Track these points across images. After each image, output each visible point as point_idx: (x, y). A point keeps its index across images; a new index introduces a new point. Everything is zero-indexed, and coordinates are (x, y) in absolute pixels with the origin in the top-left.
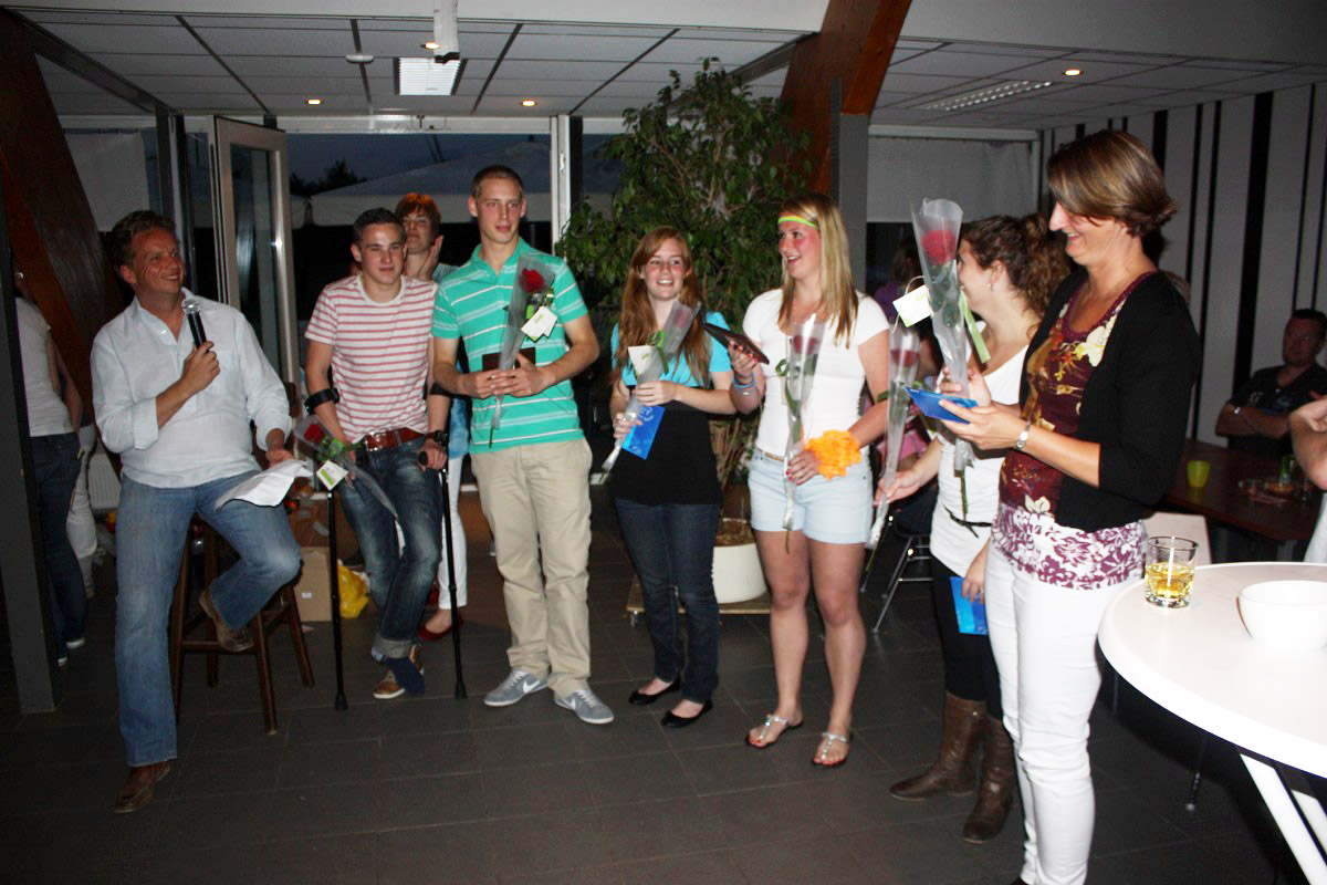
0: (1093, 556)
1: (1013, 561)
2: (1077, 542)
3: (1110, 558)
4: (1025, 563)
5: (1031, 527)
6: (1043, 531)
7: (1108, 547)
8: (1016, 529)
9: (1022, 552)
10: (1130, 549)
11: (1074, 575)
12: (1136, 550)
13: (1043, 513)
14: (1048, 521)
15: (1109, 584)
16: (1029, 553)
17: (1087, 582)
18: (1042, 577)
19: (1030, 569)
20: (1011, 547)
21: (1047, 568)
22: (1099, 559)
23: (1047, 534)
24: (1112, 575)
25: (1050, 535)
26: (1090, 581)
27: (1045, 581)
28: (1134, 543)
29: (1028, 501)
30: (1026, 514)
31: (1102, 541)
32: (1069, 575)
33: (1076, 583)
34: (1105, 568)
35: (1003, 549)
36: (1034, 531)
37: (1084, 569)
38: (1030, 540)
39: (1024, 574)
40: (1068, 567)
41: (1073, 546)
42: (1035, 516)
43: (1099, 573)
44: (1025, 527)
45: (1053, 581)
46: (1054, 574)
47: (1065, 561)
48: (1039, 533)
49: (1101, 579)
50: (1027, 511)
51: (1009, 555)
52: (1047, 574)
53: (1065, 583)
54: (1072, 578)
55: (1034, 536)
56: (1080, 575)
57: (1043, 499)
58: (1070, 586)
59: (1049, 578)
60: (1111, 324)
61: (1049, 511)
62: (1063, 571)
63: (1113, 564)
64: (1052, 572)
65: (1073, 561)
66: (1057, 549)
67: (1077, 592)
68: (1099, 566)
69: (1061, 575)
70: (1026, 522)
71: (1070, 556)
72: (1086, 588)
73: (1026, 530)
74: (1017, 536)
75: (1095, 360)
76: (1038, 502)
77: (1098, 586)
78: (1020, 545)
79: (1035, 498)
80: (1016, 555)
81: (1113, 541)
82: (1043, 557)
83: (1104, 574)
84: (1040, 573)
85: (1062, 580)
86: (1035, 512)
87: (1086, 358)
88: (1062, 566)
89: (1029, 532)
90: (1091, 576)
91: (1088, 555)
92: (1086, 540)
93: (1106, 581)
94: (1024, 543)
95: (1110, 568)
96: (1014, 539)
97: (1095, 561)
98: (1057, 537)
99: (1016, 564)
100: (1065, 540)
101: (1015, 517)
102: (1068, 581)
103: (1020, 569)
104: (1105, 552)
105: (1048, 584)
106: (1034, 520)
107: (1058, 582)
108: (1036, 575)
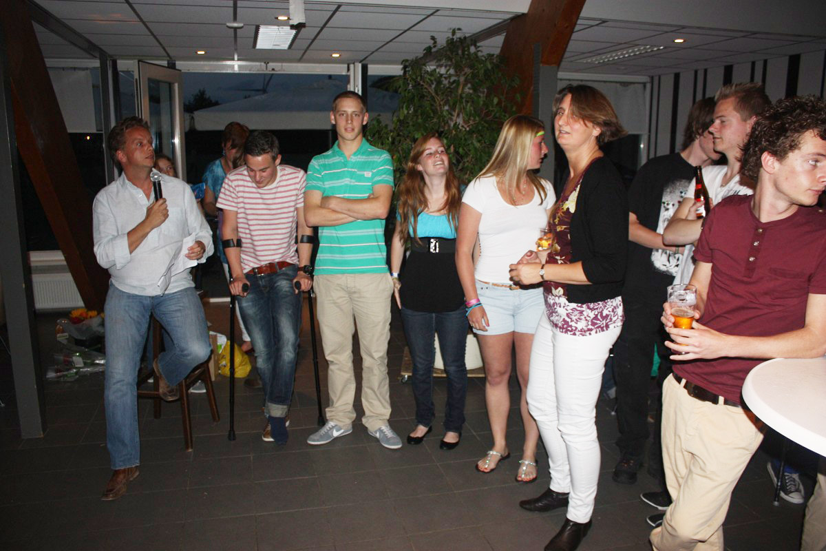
0: (586, 318)
1: (551, 323)
2: (577, 310)
3: (596, 318)
4: (556, 323)
5: (556, 304)
6: (562, 305)
7: (593, 312)
9: (554, 318)
10: (608, 313)
11: (576, 328)
12: (612, 314)
13: (561, 296)
14: (563, 300)
15: (596, 332)
16: (557, 318)
17: (583, 332)
18: (561, 330)
19: (557, 326)
20: (549, 315)
21: (563, 325)
22: (588, 318)
23: (564, 307)
24: (598, 327)
26: (585, 331)
27: (562, 332)
28: (610, 309)
29: (554, 291)
30: (553, 297)
31: (590, 309)
32: (574, 328)
33: (577, 333)
34: (593, 324)
35: (546, 316)
36: (557, 306)
37: (581, 325)
40: (573, 324)
41: (576, 313)
42: (557, 298)
43: (590, 327)
44: (553, 304)
45: (566, 332)
46: (566, 328)
47: (571, 321)
48: (560, 307)
49: (591, 330)
50: (553, 295)
52: (563, 328)
53: (572, 333)
54: (575, 330)
55: (558, 309)
56: (579, 328)
57: (560, 289)
58: (574, 334)
59: (564, 330)
60: (578, 189)
61: (563, 295)
62: (571, 326)
63: (598, 322)
64: (566, 327)
65: (576, 321)
66: (568, 315)
67: (579, 338)
68: (590, 323)
69: (569, 329)
70: (553, 301)
71: (574, 318)
72: (583, 335)
74: (551, 309)
75: (572, 210)
76: (557, 290)
77: (590, 334)
78: (554, 314)
79: (556, 288)
80: (552, 319)
81: (597, 309)
82: (562, 319)
83: (593, 328)
84: (560, 328)
85: (570, 331)
86: (556, 296)
87: (568, 209)
88: (570, 324)
89: (555, 307)
90: (586, 329)
91: (583, 317)
92: (582, 309)
93: (594, 331)
95: (597, 324)
96: (550, 311)
97: (586, 320)
98: (569, 308)
99: (553, 324)
100: (572, 310)
101: (548, 299)
102: (574, 332)
104: (592, 315)
105: (564, 334)
106: (557, 300)
108: (558, 329)
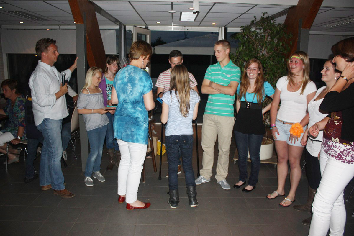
0: (351, 155)
1: (328, 154)
2: (347, 151)
4: (331, 154)
5: (333, 146)
6: (337, 147)
8: (328, 146)
9: (331, 152)
13: (337, 142)
14: (338, 145)
16: (333, 152)
17: (349, 162)
18: (336, 158)
19: (332, 156)
20: (327, 150)
21: (338, 156)
23: (338, 148)
25: (339, 148)
26: (350, 162)
27: (337, 159)
29: (333, 139)
30: (332, 142)
31: (353, 151)
32: (344, 159)
33: (346, 162)
35: (325, 151)
36: (334, 147)
37: (348, 158)
38: (333, 149)
39: (331, 157)
41: (346, 152)
42: (334, 143)
43: (353, 160)
44: (331, 145)
45: (339, 160)
46: (340, 158)
47: (343, 155)
50: (332, 141)
51: (327, 152)
52: (338, 157)
53: (342, 161)
55: (334, 148)
56: (347, 159)
57: (337, 138)
58: (344, 162)
61: (339, 142)
62: (343, 158)
64: (339, 157)
65: (345, 155)
69: (342, 159)
70: (332, 144)
72: (348, 163)
73: (332, 147)
74: (329, 148)
76: (336, 139)
77: (352, 163)
78: (330, 150)
79: (335, 138)
80: (329, 152)
82: (337, 153)
84: (336, 157)
85: (342, 160)
86: (335, 142)
88: (342, 156)
89: (333, 147)
90: (350, 160)
91: (350, 155)
92: (349, 151)
94: (331, 150)
96: (328, 149)
97: (352, 156)
98: (341, 149)
99: (329, 155)
100: (343, 150)
101: (328, 143)
102: (344, 160)
103: (330, 156)
105: (337, 160)
106: (334, 144)
107: (341, 160)
108: (334, 157)
